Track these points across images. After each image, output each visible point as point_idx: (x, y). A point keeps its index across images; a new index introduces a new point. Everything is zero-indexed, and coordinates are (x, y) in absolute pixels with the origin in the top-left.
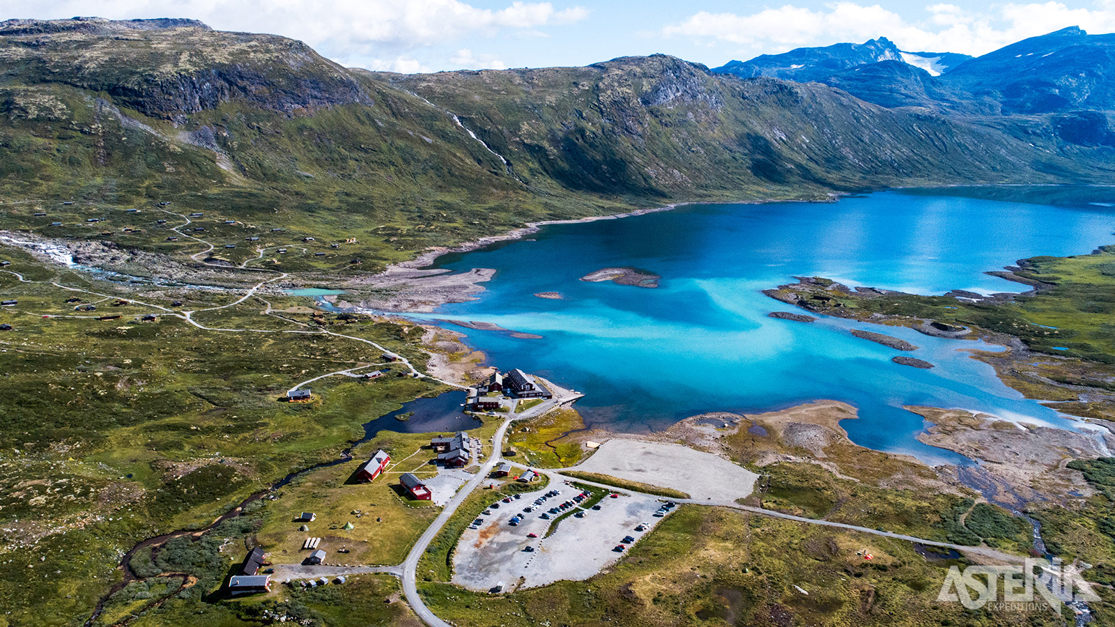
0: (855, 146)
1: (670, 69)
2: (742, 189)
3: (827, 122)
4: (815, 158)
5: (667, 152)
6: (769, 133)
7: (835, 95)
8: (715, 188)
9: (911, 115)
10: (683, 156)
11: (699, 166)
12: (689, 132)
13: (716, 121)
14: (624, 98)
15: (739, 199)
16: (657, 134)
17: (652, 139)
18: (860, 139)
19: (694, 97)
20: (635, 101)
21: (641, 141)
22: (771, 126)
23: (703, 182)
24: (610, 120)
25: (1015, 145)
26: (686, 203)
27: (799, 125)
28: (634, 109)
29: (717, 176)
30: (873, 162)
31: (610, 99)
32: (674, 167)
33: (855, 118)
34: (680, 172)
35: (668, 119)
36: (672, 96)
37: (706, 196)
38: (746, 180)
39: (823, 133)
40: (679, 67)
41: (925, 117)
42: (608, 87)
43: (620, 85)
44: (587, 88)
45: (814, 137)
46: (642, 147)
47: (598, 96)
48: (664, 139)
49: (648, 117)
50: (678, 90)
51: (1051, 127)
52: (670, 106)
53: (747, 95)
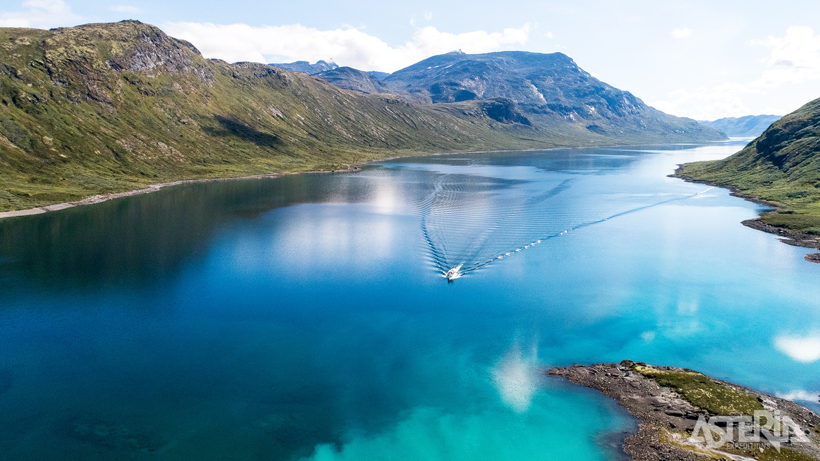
0: (345, 123)
1: (148, 36)
2: (249, 163)
3: (316, 103)
4: (313, 133)
5: (149, 123)
6: (265, 110)
7: (316, 81)
8: (215, 162)
9: (381, 100)
10: (170, 128)
11: (193, 139)
12: (176, 102)
13: (207, 95)
14: (84, 58)
15: (248, 173)
16: (135, 102)
17: (127, 108)
18: (347, 118)
19: (179, 68)
20: (101, 62)
21: (111, 109)
22: (267, 104)
23: (200, 156)
24: (64, 82)
25: (462, 122)
26: (179, 183)
27: (292, 104)
28: (99, 72)
29: (217, 150)
30: (364, 137)
31: (62, 58)
32: (159, 140)
33: (338, 101)
34: (168, 145)
35: (148, 87)
36: (152, 65)
37: (205, 172)
38: (252, 153)
39: (315, 112)
40: (158, 35)
41: (393, 101)
42: (59, 44)
43: (78, 43)
44: (28, 43)
45: (308, 116)
46: (114, 116)
47: (44, 53)
48: (144, 109)
49: (121, 83)
50: (159, 59)
51: (480, 109)
52: (151, 74)
53: (238, 74)
